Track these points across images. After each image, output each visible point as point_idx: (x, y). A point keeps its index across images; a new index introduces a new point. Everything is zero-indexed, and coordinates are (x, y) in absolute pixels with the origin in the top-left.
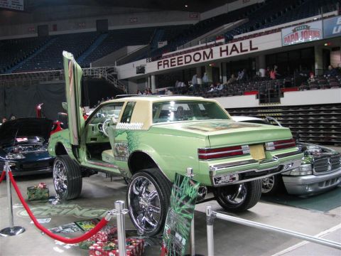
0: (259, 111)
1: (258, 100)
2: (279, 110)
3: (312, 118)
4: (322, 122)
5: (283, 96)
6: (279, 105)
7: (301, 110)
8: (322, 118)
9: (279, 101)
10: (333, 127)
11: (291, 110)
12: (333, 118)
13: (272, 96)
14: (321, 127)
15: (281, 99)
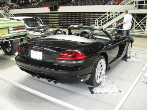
0: (50, 14)
1: (49, 10)
2: (57, 14)
3: (70, 18)
4: (73, 19)
5: (59, 8)
6: (57, 12)
7: (66, 14)
8: (73, 18)
9: (57, 10)
10: (77, 22)
11: (62, 14)
12: (77, 18)
13: (55, 8)
14: (73, 21)
15: (58, 9)
